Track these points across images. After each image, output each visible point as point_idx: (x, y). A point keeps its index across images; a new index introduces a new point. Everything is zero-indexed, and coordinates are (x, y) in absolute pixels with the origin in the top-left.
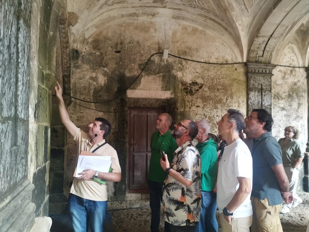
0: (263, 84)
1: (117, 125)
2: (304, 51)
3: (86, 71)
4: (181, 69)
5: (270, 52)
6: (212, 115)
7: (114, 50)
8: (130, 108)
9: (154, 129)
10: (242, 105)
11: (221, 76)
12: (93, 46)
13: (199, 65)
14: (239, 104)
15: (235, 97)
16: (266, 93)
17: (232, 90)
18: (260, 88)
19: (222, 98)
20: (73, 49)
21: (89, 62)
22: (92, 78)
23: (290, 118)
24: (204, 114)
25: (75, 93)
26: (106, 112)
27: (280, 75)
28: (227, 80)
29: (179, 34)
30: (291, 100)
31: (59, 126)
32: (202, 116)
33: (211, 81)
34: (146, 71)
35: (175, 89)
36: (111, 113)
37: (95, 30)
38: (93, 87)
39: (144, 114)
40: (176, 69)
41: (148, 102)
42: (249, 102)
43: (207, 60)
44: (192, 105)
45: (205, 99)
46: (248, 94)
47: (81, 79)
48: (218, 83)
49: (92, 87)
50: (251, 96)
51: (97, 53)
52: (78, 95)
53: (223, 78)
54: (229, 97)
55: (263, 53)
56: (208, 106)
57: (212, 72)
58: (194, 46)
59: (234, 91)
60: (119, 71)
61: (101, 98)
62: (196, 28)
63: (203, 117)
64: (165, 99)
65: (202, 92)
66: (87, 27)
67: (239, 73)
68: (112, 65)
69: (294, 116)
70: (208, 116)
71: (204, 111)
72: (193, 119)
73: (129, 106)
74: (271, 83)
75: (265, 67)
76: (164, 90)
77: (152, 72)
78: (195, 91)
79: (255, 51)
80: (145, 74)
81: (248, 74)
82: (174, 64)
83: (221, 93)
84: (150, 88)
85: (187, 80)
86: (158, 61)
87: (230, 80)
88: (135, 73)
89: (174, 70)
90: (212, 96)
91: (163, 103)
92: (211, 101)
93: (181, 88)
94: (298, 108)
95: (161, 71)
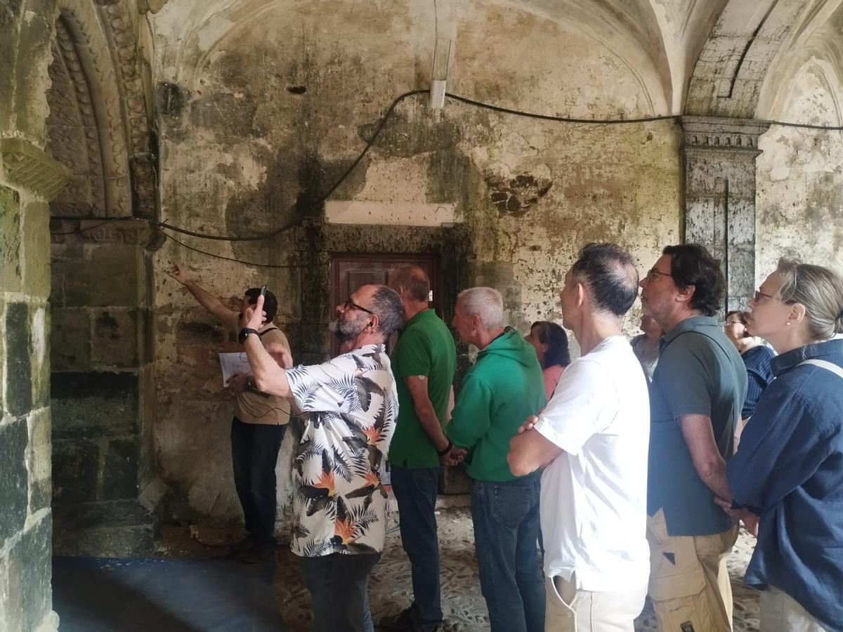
0: (730, 180)
1: (299, 304)
3: (204, 149)
4: (484, 140)
5: (752, 84)
7: (288, 85)
8: (336, 255)
11: (603, 157)
12: (223, 74)
13: (537, 127)
14: (657, 240)
15: (645, 220)
16: (738, 207)
17: (635, 200)
18: (723, 190)
19: (607, 223)
20: (163, 84)
21: (213, 121)
22: (222, 168)
24: (554, 271)
25: (175, 211)
26: (267, 266)
27: (783, 152)
28: (622, 168)
29: (477, 35)
30: (813, 227)
31: (121, 308)
32: (547, 276)
33: (575, 174)
34: (379, 146)
35: (466, 197)
36: (281, 269)
37: (229, 25)
38: (226, 195)
39: (377, 270)
41: (387, 238)
42: (688, 232)
43: (562, 111)
44: (517, 243)
45: (556, 227)
46: (684, 211)
47: (192, 172)
48: (596, 178)
49: (224, 196)
50: (692, 215)
51: (237, 95)
52: (184, 218)
53: (610, 165)
54: (629, 221)
55: (732, 88)
56: (565, 247)
57: (578, 147)
58: (524, 70)
59: (641, 201)
60: (301, 147)
61: (251, 227)
62: (530, 15)
63: (550, 278)
64: (437, 229)
66: (205, 19)
67: (657, 148)
68: (282, 130)
71: (554, 261)
72: (521, 285)
73: (331, 249)
74: (755, 175)
75: (736, 129)
76: (435, 202)
77: (399, 149)
78: (525, 203)
79: (707, 80)
80: (378, 156)
81: (687, 150)
82: (463, 123)
83: (604, 209)
84: (394, 197)
85: (502, 171)
86: (416, 116)
87: (630, 169)
88: (349, 151)
89: (465, 141)
90: (578, 217)
91: (431, 239)
92: (574, 233)
93: (486, 195)
94: (836, 250)
95: (425, 145)
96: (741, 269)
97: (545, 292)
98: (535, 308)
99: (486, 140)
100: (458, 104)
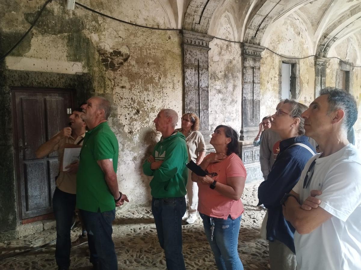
0: (200, 60)
2: (240, 22)
4: (97, 30)
5: (207, 19)
6: (142, 99)
8: (13, 88)
9: (58, 122)
10: (177, 86)
11: (151, 45)
13: (122, 27)
14: (174, 85)
15: (169, 76)
16: (203, 72)
17: (165, 66)
18: (197, 64)
19: (154, 76)
23: (226, 102)
24: (132, 99)
27: (217, 50)
28: (159, 51)
30: (227, 81)
32: (129, 101)
33: (140, 52)
34: (38, 26)
35: (88, 59)
39: (39, 97)
40: (89, 29)
41: (45, 79)
42: (185, 82)
43: (132, 20)
44: (115, 85)
45: (132, 77)
46: (184, 72)
48: (149, 55)
50: (187, 74)
53: (154, 49)
54: (163, 76)
55: (200, 20)
56: (136, 87)
57: (140, 39)
59: (167, 67)
63: (130, 102)
64: (74, 75)
65: (128, 66)
67: (173, 43)
69: (230, 99)
70: (137, 101)
71: (132, 94)
72: (117, 105)
73: (11, 84)
74: (208, 59)
75: (202, 38)
76: (72, 61)
77: (50, 30)
78: (118, 65)
79: (192, 15)
80: (37, 32)
81: (184, 45)
82: (85, 20)
83: (152, 70)
84: (48, 56)
85: (106, 47)
86: (59, 12)
87: (162, 52)
88: (19, 27)
89: (86, 29)
90: (142, 73)
91: (71, 81)
92: (140, 80)
93: (99, 59)
94: (234, 91)
95: (65, 29)
96: (204, 98)
97: (128, 108)
98: (124, 116)
99: (97, 31)
100: (82, 9)
